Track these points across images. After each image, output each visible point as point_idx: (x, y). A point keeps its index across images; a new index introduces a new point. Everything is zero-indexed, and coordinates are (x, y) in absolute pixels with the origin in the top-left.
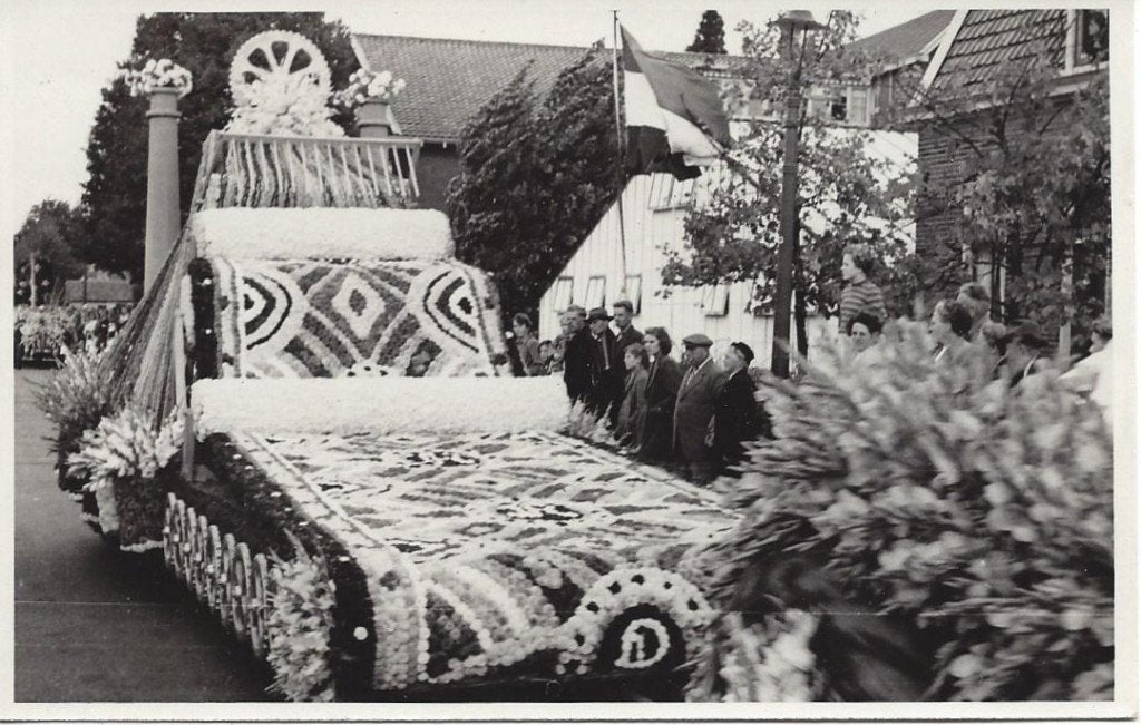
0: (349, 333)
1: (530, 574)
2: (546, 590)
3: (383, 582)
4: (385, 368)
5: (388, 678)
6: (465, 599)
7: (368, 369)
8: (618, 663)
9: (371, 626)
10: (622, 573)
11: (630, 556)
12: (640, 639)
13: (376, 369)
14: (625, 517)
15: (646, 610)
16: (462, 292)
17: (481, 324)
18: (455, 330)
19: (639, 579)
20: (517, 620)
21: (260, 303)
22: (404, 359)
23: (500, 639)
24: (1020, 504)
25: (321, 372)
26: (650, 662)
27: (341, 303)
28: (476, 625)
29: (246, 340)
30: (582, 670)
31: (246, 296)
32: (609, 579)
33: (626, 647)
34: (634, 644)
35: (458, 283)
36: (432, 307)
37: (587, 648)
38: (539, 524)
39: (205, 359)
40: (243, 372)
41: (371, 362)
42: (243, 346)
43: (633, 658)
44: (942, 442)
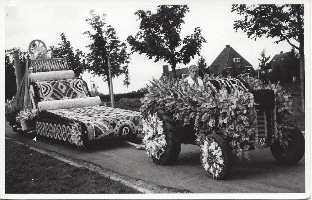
0: (62, 93)
1: (108, 122)
2: (111, 124)
3: (87, 125)
4: (68, 98)
5: (90, 139)
6: (100, 126)
7: (66, 98)
8: (122, 134)
9: (87, 131)
10: (121, 121)
11: (122, 118)
12: (125, 130)
13: (67, 98)
14: (118, 114)
15: (126, 125)
16: (79, 84)
17: (83, 89)
18: (79, 90)
19: (124, 121)
20: (107, 129)
21: (45, 89)
22: (71, 96)
23: (105, 132)
24: (181, 96)
25: (58, 99)
26: (127, 134)
27: (59, 87)
28: (102, 130)
29: (44, 95)
30: (117, 135)
31: (43, 88)
32: (120, 122)
33: (123, 131)
34: (124, 131)
35: (78, 82)
36: (74, 87)
37: (118, 132)
38: (106, 116)
39: (38, 99)
40: (45, 100)
41: (66, 97)
42: (44, 96)
43: (124, 133)
44: (171, 91)
